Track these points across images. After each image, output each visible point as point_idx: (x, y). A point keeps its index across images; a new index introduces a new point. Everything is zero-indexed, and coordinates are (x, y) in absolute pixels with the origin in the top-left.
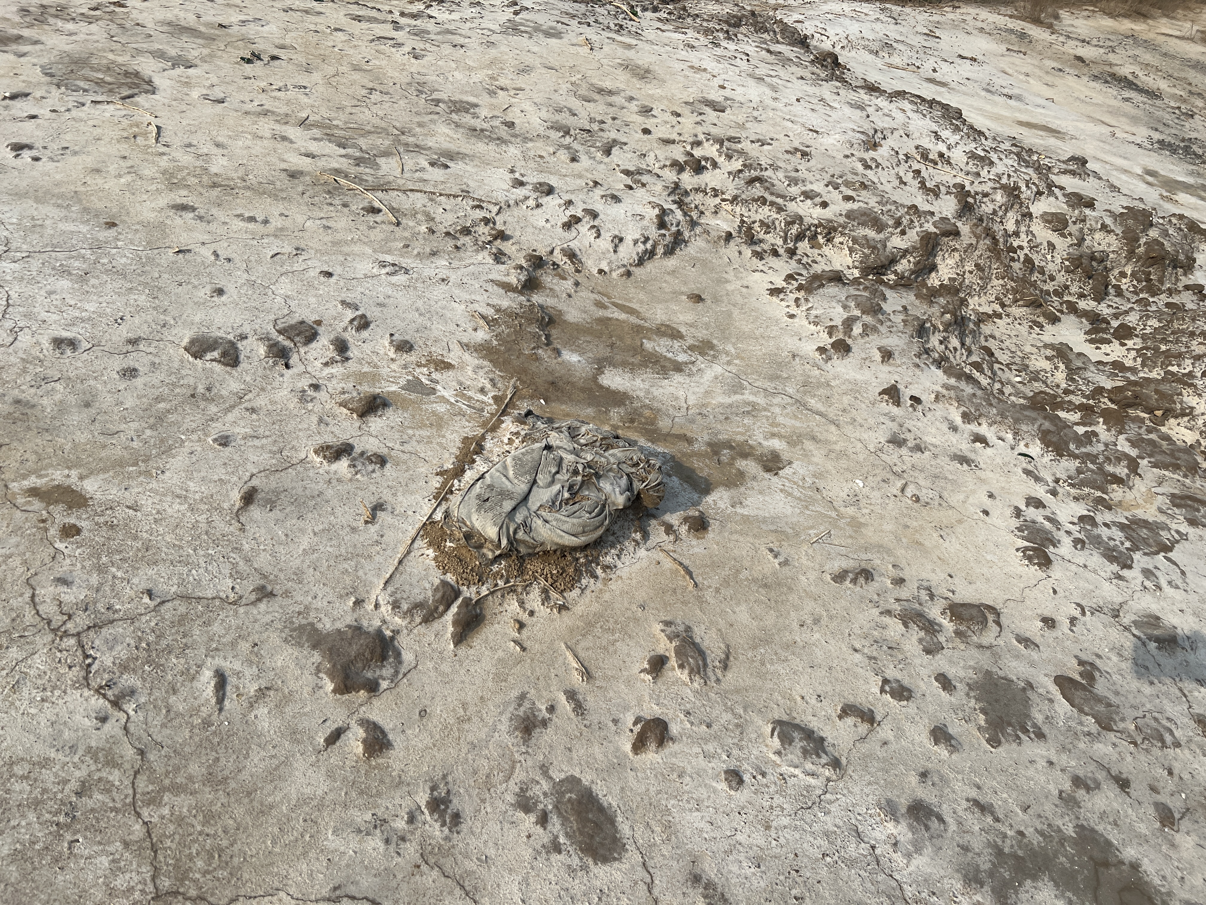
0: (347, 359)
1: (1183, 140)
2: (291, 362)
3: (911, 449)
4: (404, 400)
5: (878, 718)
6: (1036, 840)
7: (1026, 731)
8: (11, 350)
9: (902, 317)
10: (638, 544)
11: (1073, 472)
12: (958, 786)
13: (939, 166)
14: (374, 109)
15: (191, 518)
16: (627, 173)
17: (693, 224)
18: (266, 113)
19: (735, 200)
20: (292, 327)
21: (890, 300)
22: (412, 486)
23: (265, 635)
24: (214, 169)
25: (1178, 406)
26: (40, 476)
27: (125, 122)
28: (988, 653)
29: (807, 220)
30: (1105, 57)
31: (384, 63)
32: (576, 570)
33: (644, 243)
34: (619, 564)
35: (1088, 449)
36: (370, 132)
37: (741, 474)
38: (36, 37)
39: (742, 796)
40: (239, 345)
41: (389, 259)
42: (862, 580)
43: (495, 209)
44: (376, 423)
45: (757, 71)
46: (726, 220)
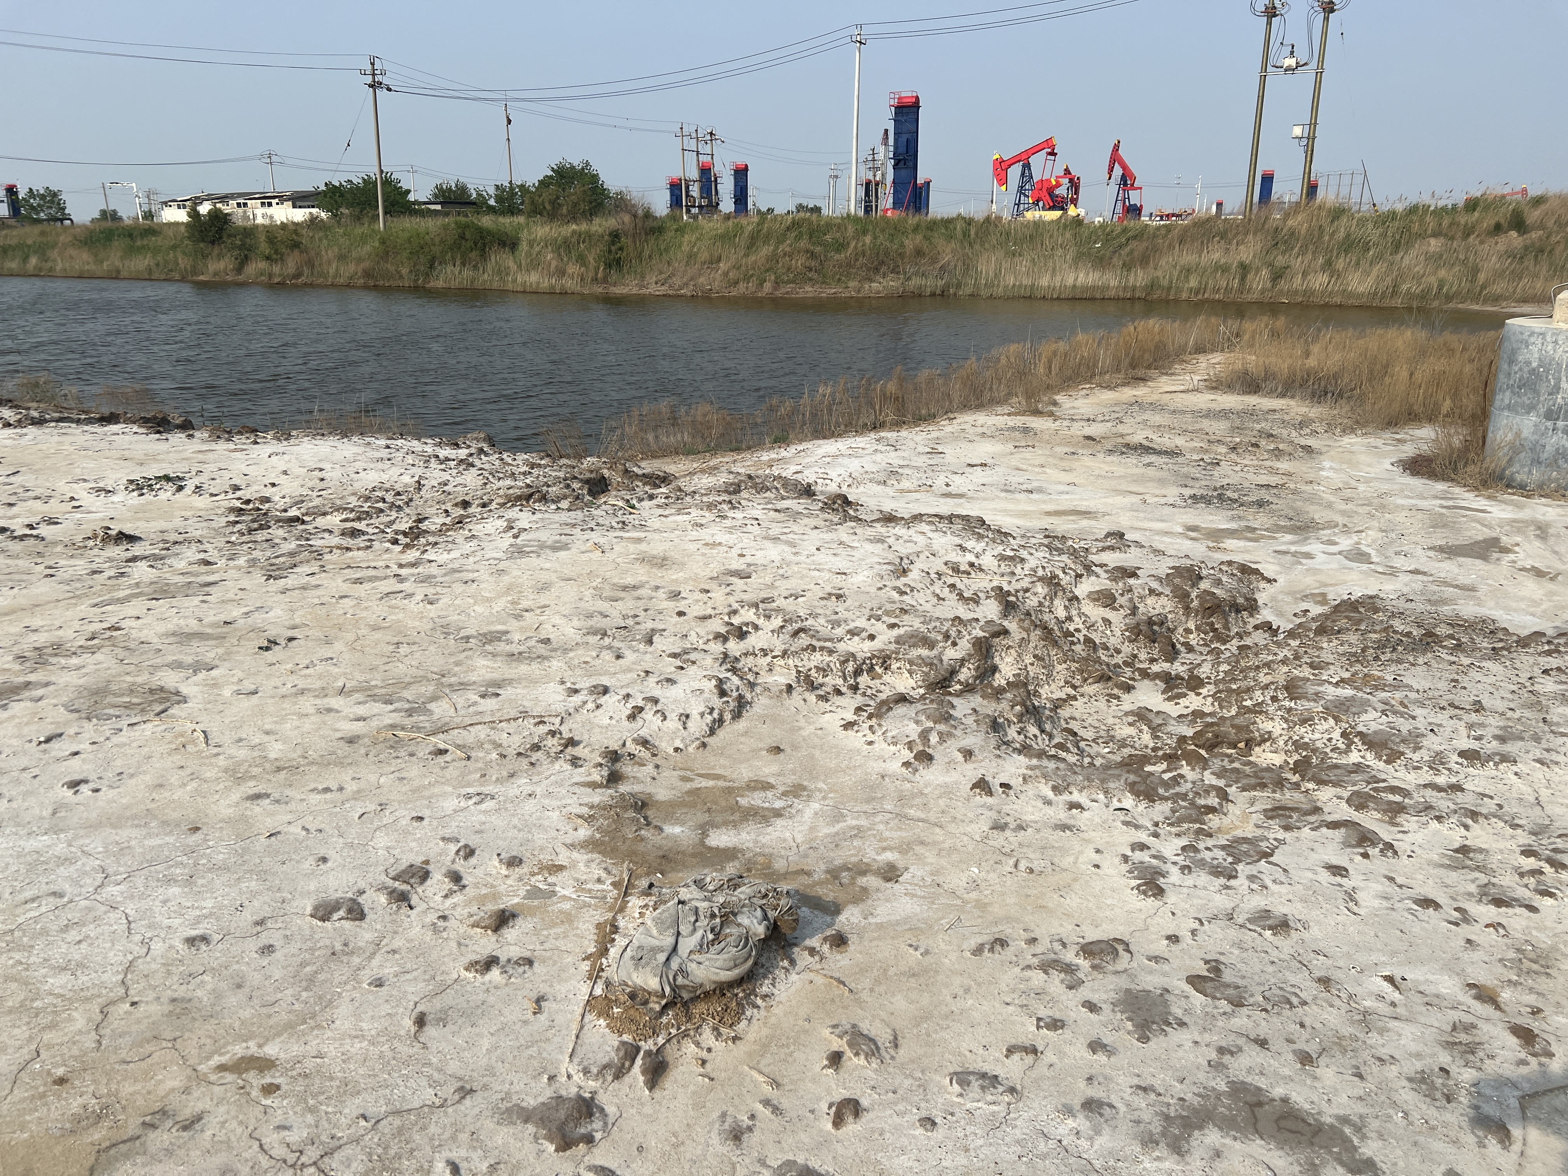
0: (464, 887)
1: (1215, 489)
2: (413, 903)
3: (1014, 830)
4: (530, 907)
5: (1040, 1049)
6: (1196, 1101)
7: (1169, 1024)
8: (148, 959)
9: (973, 718)
10: (787, 970)
11: (1168, 813)
12: (1121, 1079)
13: (973, 575)
14: (407, 661)
15: (374, 1051)
16: (674, 656)
17: (752, 685)
18: (302, 692)
19: (785, 654)
20: (403, 872)
21: (958, 708)
22: (564, 975)
23: (479, 1124)
24: (272, 755)
25: (1257, 734)
26: (221, 1055)
27: (169, 736)
28: (1124, 976)
29: (860, 656)
30: (1114, 430)
31: (401, 616)
32: (738, 1004)
33: (711, 713)
34: (776, 992)
35: (1178, 789)
36: (410, 684)
37: (865, 890)
38: (45, 679)
39: (939, 1134)
40: (360, 900)
41: (471, 790)
42: (998, 948)
43: (557, 721)
44: (510, 933)
45: (771, 532)
46: (781, 675)
